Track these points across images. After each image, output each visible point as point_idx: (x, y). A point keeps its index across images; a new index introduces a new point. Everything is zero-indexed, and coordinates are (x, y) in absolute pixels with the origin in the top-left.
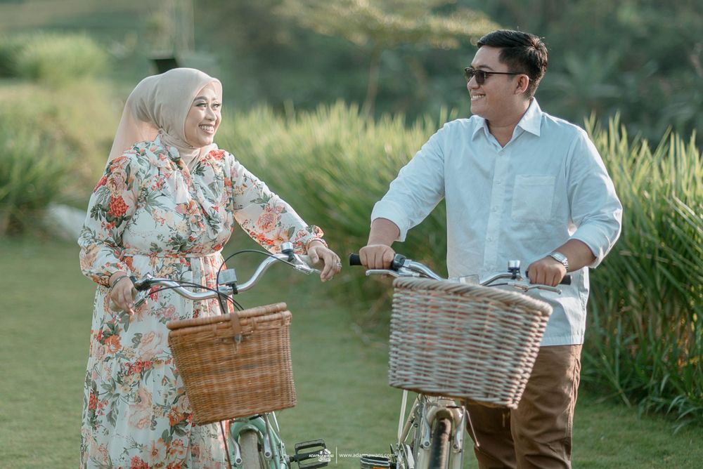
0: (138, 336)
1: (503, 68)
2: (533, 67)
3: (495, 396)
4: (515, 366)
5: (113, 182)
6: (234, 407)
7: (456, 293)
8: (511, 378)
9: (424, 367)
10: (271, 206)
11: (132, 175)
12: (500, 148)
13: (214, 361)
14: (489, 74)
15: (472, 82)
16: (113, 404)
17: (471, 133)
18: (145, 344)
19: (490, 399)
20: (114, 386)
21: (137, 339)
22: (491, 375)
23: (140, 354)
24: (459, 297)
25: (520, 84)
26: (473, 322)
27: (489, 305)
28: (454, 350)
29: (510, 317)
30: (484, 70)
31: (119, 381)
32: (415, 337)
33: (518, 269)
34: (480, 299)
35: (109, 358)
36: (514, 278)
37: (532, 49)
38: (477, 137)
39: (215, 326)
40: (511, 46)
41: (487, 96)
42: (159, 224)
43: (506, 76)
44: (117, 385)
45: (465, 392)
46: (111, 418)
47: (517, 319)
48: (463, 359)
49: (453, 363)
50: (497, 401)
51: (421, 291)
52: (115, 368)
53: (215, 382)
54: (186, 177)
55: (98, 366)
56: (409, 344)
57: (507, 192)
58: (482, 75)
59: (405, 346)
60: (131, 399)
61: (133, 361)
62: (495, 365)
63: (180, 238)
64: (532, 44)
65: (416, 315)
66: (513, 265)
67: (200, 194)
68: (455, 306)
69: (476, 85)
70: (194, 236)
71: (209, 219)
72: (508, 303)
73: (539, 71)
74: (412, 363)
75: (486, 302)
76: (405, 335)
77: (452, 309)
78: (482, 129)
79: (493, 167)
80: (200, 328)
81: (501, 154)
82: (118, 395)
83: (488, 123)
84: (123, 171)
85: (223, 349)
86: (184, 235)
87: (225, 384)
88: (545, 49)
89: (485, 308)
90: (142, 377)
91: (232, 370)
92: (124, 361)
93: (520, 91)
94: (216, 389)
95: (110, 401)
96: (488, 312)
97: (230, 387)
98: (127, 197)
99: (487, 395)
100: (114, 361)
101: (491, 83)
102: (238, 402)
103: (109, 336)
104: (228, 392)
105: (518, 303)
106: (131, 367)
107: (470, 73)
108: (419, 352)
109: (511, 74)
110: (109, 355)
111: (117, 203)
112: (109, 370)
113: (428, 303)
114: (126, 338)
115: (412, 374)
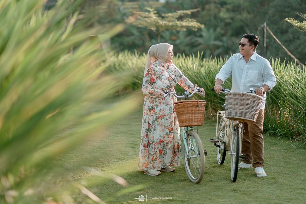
0: (161, 109)
1: (248, 44)
2: (255, 43)
3: (252, 119)
4: (256, 112)
5: (150, 74)
6: (194, 122)
7: (242, 95)
8: (255, 114)
9: (235, 112)
10: (183, 78)
11: (155, 72)
12: (246, 63)
13: (191, 111)
14: (245, 45)
15: (240, 46)
16: (155, 126)
17: (239, 58)
18: (162, 111)
19: (250, 119)
20: (155, 122)
21: (160, 110)
22: (251, 114)
23: (161, 114)
24: (243, 96)
25: (252, 48)
26: (247, 102)
27: (250, 98)
28: (242, 108)
29: (255, 100)
30: (244, 44)
31: (156, 121)
32: (233, 106)
33: (252, 90)
34: (248, 96)
35: (153, 115)
36: (251, 92)
37: (256, 39)
38: (241, 59)
39: (193, 102)
40: (251, 38)
41: (244, 50)
42: (163, 83)
43: (249, 46)
44: (155, 121)
45: (245, 118)
46: (154, 130)
47: (256, 101)
48: (244, 110)
49: (242, 111)
50: (252, 120)
51: (234, 95)
52: (155, 117)
53: (190, 116)
54: (166, 70)
55: (149, 117)
56: (231, 107)
57: (246, 74)
58: (243, 45)
59: (230, 108)
60: (159, 125)
61: (159, 116)
62: (251, 111)
63: (168, 86)
64: (255, 38)
65: (232, 101)
66: (251, 89)
67: (170, 74)
68: (242, 98)
69: (241, 47)
70: (171, 85)
71: (174, 80)
72: (254, 97)
73: (257, 45)
74: (232, 112)
75: (249, 97)
76: (230, 105)
77: (242, 99)
78: (242, 58)
79: (244, 67)
80: (189, 103)
81: (246, 64)
82: (156, 124)
83: (244, 56)
84: (153, 71)
85: (194, 108)
86: (169, 85)
87: (193, 117)
88: (259, 39)
89: (249, 98)
90: (162, 119)
91: (195, 113)
92: (157, 116)
93: (252, 49)
94: (190, 118)
95: (154, 126)
96: (250, 99)
97: (194, 118)
98: (155, 77)
99: (250, 118)
100: (154, 116)
101: (245, 47)
102: (195, 122)
103: (151, 109)
104: (193, 119)
105: (256, 97)
106: (159, 117)
107: (240, 44)
108: (234, 109)
109: (250, 45)
110: (152, 114)
111: (152, 79)
112: (153, 118)
113: (236, 97)
114: (157, 110)
115: (232, 114)
